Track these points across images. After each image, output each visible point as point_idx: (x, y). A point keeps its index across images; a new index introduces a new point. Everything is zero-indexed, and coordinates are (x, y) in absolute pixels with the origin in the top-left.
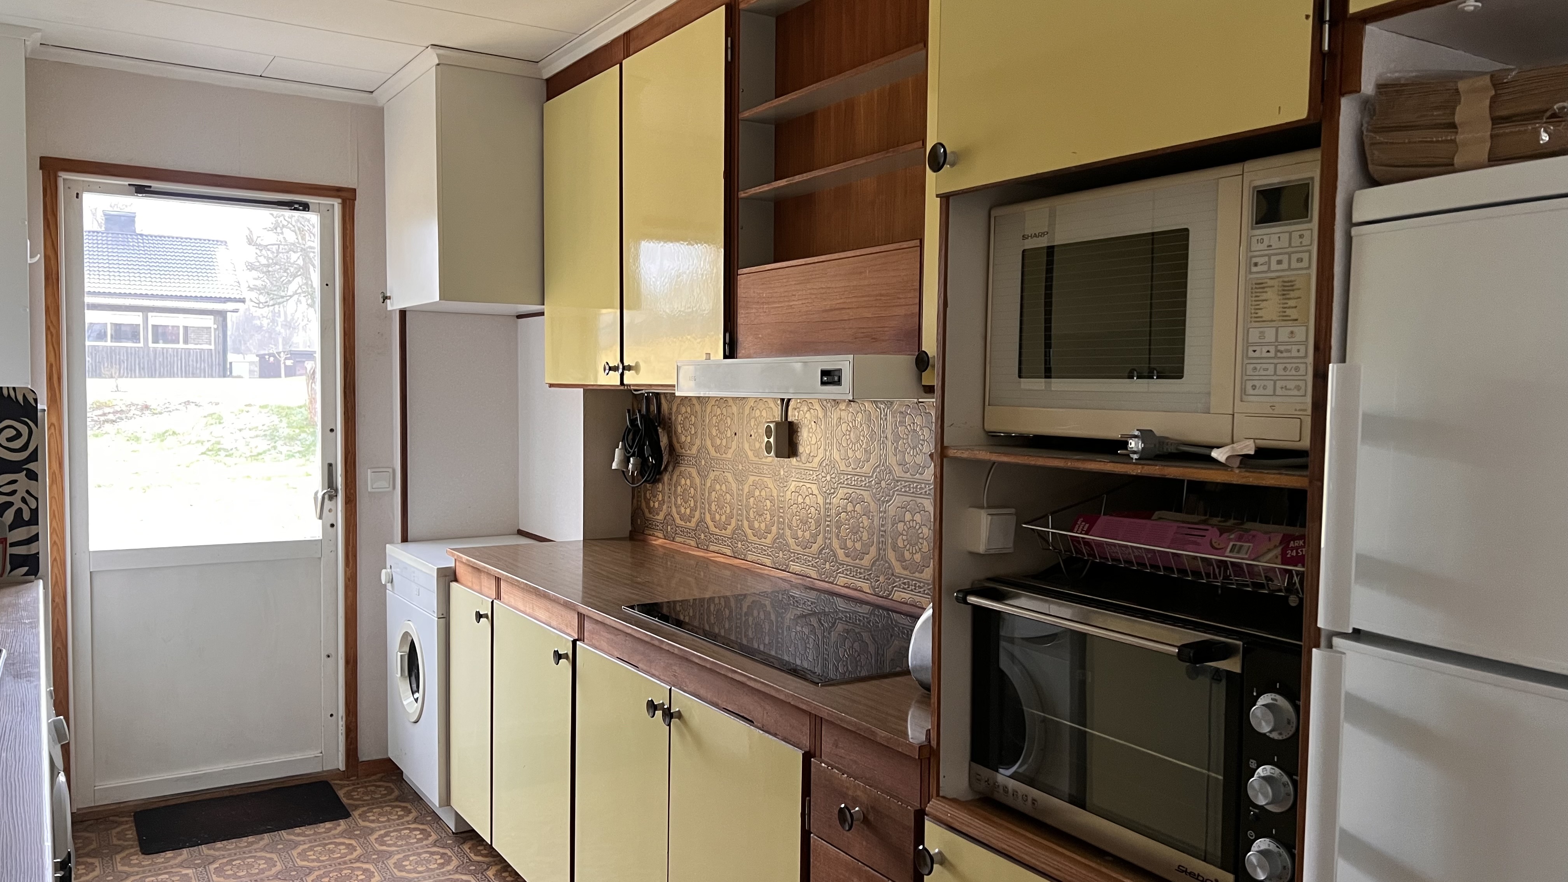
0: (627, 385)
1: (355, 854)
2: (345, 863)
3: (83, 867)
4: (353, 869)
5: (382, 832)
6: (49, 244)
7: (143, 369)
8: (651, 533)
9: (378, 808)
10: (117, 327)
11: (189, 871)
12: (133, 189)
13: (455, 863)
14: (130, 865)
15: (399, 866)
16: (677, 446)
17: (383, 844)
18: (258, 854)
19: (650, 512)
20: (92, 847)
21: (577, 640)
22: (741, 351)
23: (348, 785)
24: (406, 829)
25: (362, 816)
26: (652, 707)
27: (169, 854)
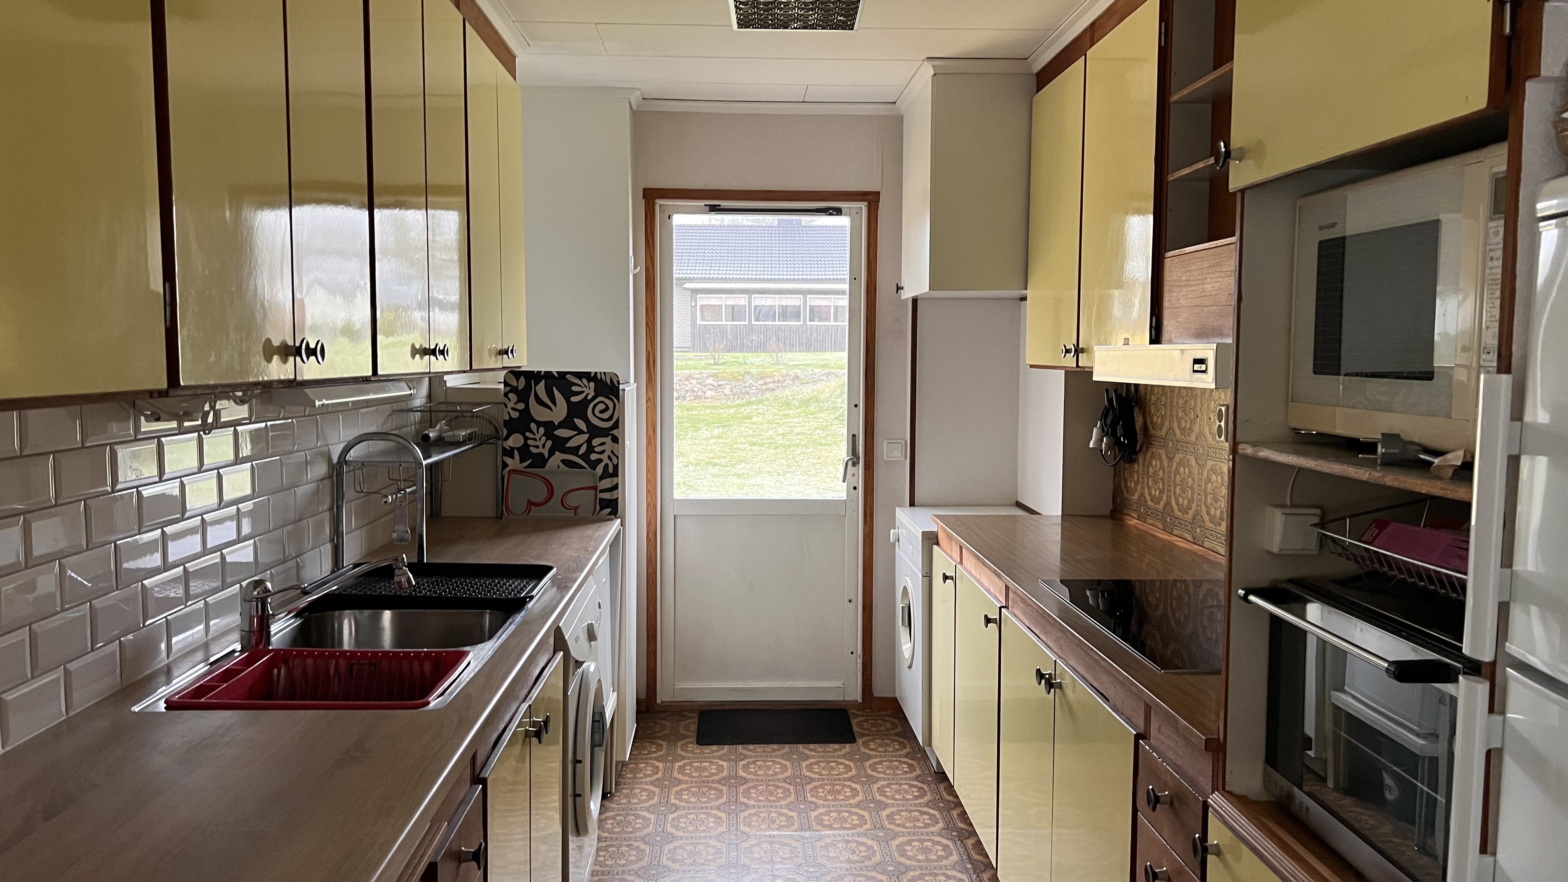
0: (1081, 367)
1: (850, 774)
2: (839, 780)
3: (655, 746)
4: (844, 786)
5: (877, 760)
6: (649, 259)
7: (802, 344)
8: (1128, 512)
9: (880, 739)
10: (784, 308)
11: (725, 764)
12: (708, 208)
13: (928, 797)
14: (686, 751)
15: (881, 790)
16: (1150, 426)
17: (874, 770)
18: (777, 760)
19: (1127, 492)
20: (665, 732)
21: (1004, 607)
22: (1165, 336)
23: (862, 716)
24: (896, 761)
25: (866, 744)
26: (1040, 675)
27: (714, 748)
